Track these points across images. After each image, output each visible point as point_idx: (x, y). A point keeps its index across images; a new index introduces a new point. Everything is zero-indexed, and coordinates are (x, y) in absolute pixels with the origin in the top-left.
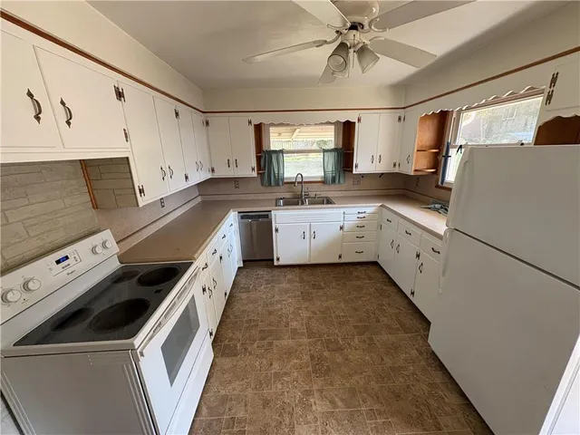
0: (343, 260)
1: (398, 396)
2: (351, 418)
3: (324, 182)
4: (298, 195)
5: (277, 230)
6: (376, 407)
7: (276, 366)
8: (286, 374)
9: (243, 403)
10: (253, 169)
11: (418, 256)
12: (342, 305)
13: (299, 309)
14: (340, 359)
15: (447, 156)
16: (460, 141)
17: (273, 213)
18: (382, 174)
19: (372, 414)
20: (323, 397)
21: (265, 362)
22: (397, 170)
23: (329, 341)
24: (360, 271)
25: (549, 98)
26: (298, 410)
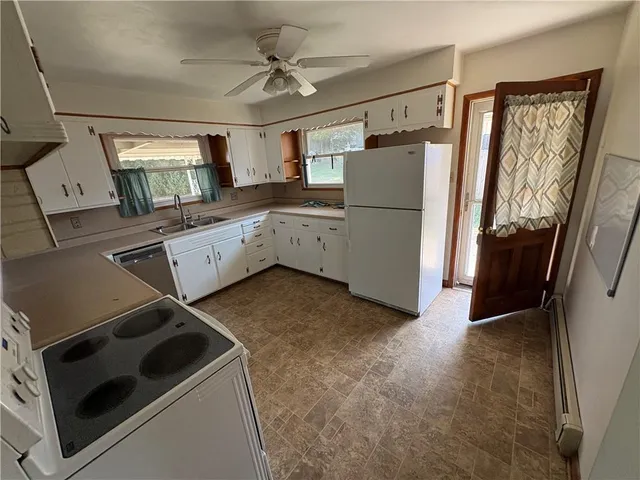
0: (251, 273)
1: (356, 326)
2: (346, 352)
3: (203, 201)
4: (181, 220)
5: (175, 263)
6: (352, 338)
7: (272, 368)
8: (285, 366)
9: (273, 406)
10: (112, 195)
11: (319, 239)
12: (279, 303)
13: (247, 324)
14: (311, 332)
15: (305, 165)
16: (311, 153)
17: (166, 244)
18: (257, 185)
19: (353, 342)
20: (323, 357)
21: (260, 373)
22: (268, 181)
23: (294, 329)
24: (269, 276)
25: (366, 125)
26: (316, 374)
